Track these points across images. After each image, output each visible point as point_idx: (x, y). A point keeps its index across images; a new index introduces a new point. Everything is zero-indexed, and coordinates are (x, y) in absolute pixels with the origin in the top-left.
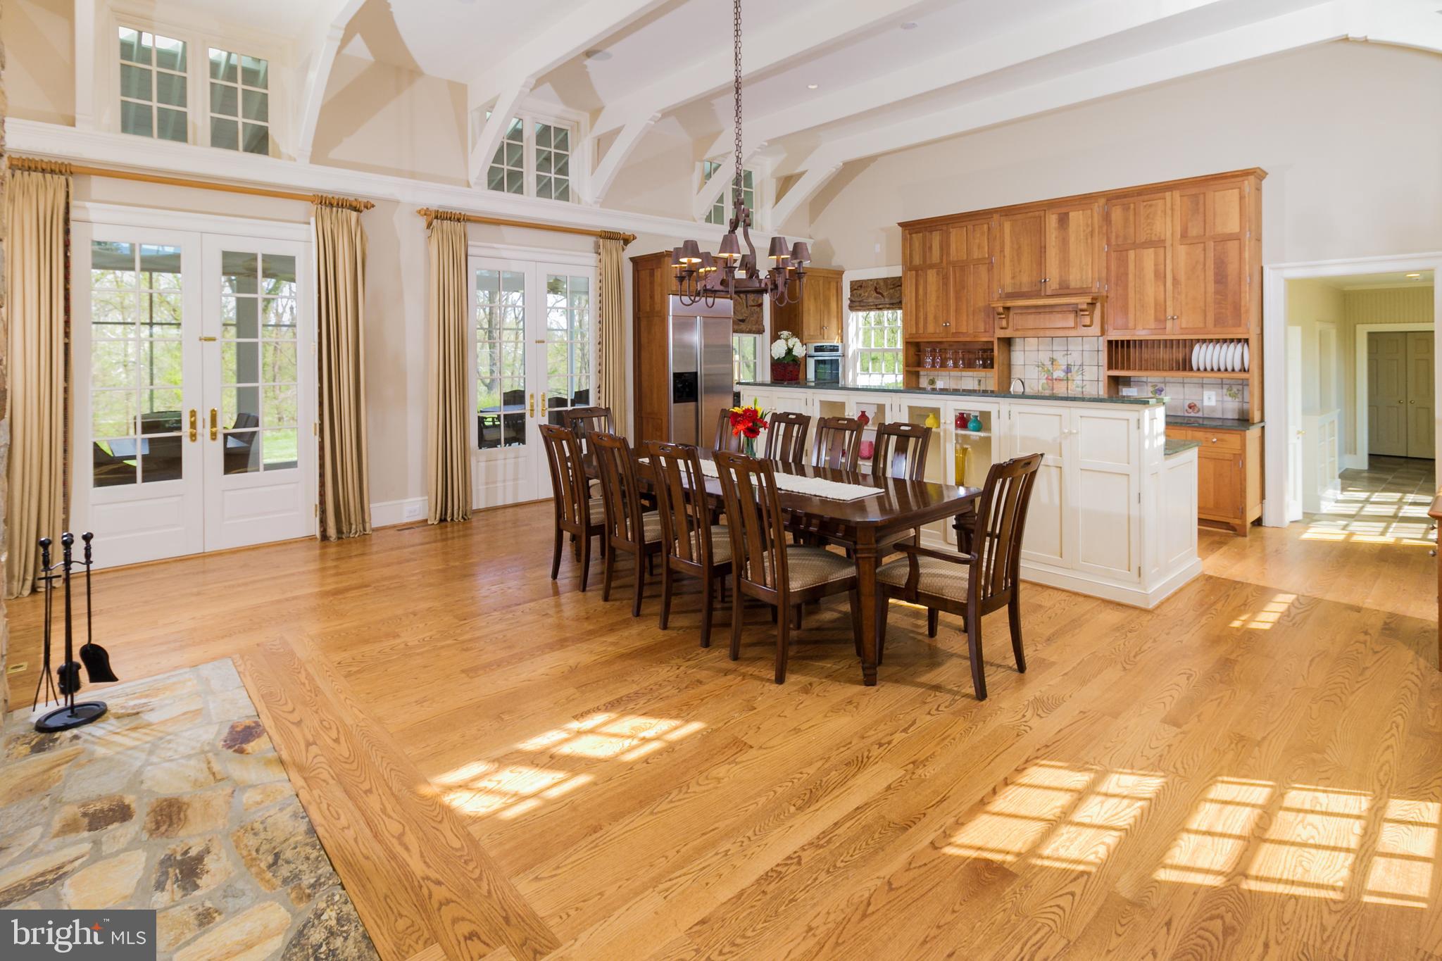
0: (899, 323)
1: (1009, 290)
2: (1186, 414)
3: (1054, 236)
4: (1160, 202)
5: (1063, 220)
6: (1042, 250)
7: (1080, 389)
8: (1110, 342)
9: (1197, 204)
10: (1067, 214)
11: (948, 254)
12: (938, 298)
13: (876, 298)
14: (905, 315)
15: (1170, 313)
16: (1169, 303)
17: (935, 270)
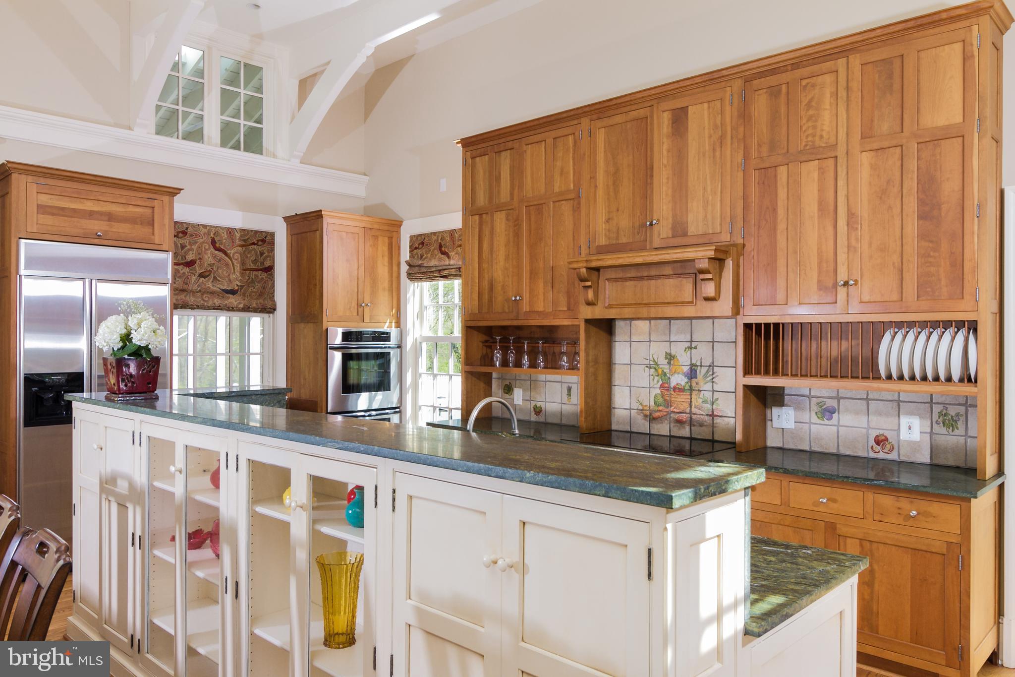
0: (457, 300)
1: (602, 241)
2: (872, 455)
3: (665, 147)
4: (828, 79)
5: (680, 118)
6: (649, 172)
7: (709, 406)
8: (748, 327)
9: (890, 76)
10: (685, 110)
11: (521, 187)
12: (507, 258)
13: (440, 259)
14: (465, 285)
15: (842, 277)
16: (842, 257)
17: (503, 213)
